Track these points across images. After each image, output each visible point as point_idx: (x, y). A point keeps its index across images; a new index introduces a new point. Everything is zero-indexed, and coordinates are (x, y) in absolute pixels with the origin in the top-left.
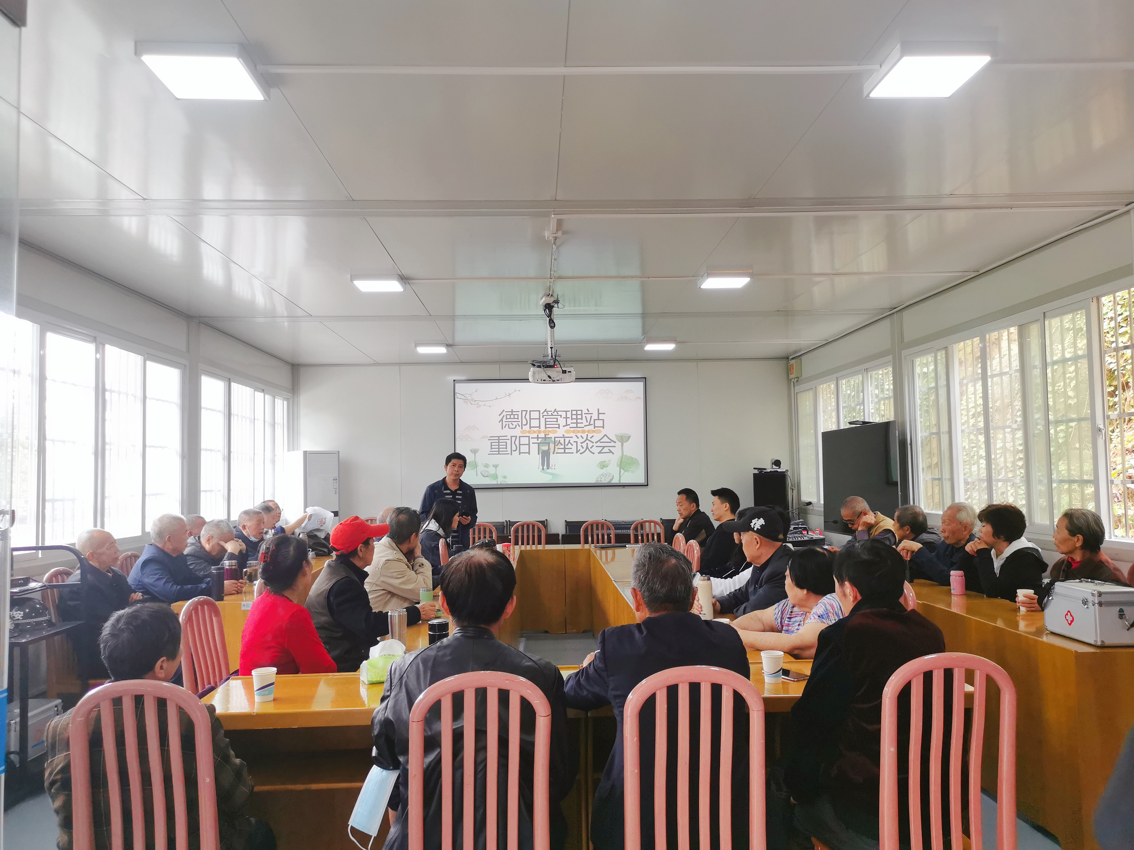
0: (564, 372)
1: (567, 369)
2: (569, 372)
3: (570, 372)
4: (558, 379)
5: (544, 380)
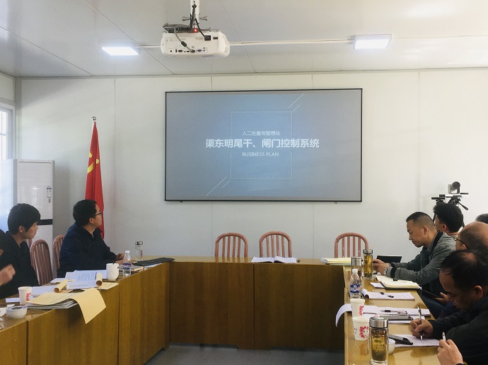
0: (208, 38)
1: (212, 34)
2: (214, 38)
3: (217, 38)
4: (200, 49)
5: (180, 51)
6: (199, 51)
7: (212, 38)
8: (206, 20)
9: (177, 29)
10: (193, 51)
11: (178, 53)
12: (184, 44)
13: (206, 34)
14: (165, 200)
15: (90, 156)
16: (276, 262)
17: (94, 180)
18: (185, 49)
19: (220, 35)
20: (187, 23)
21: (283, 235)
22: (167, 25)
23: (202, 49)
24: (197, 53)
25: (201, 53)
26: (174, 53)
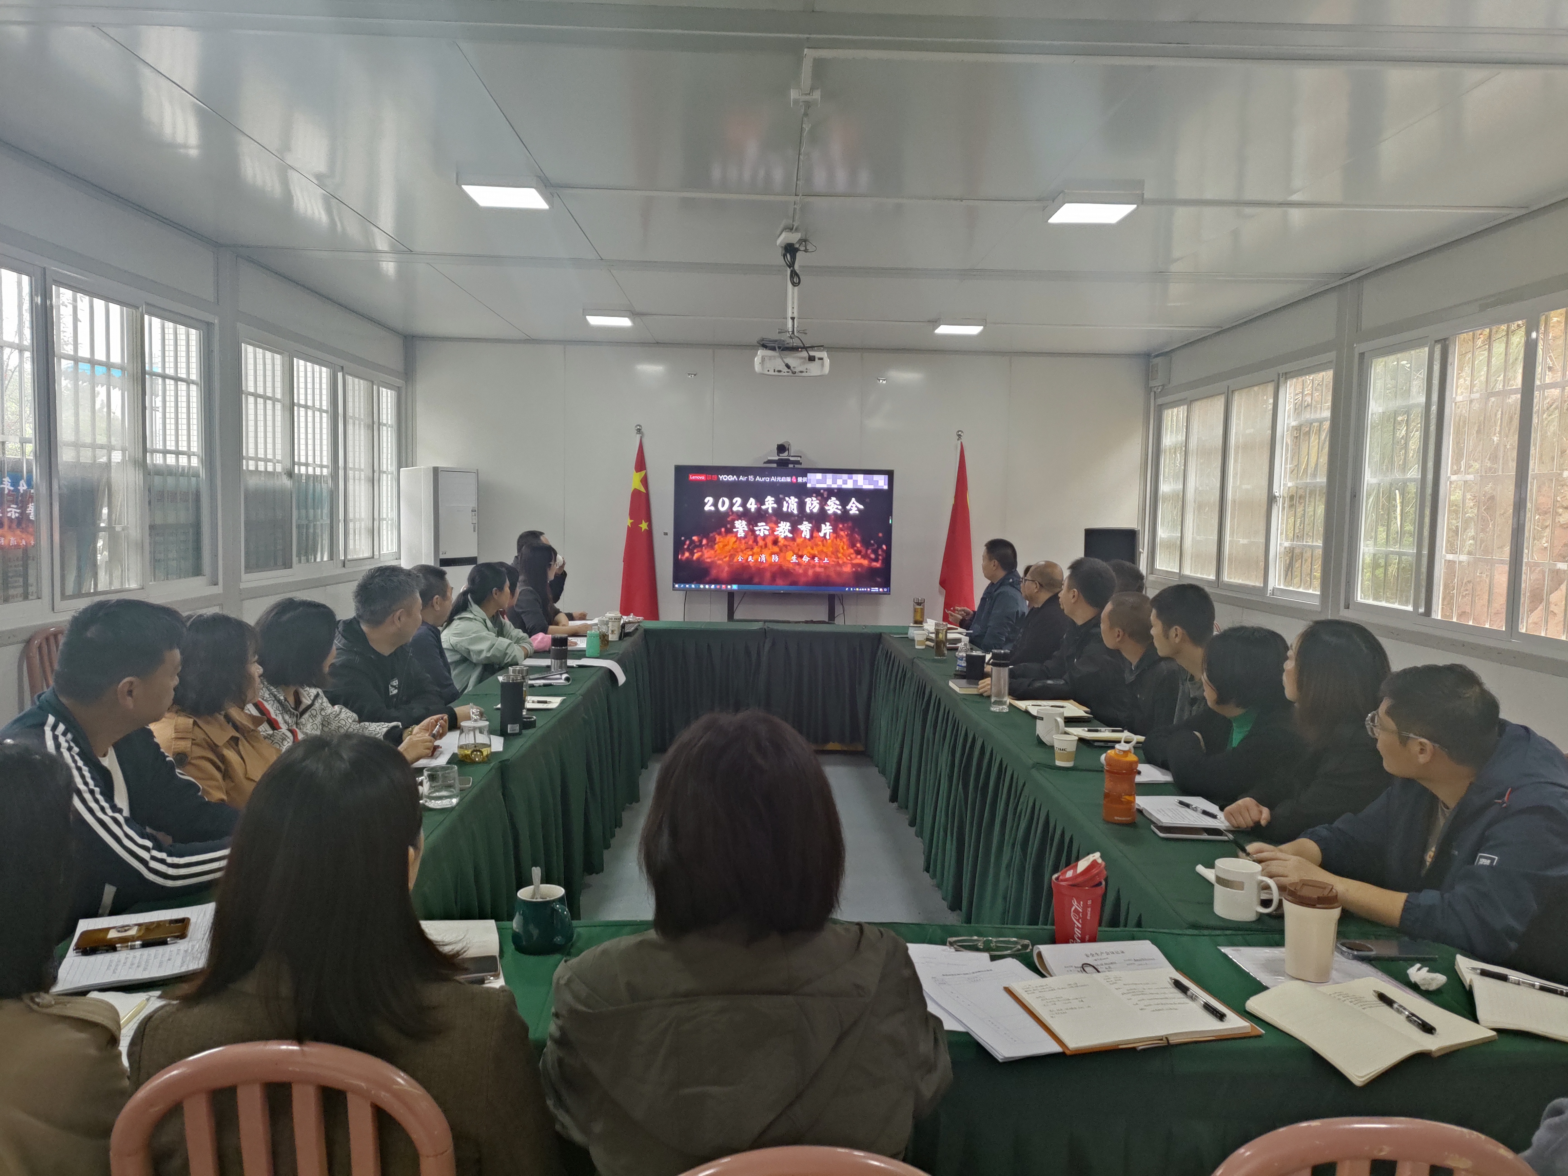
0: (812, 359)
1: (817, 354)
2: (819, 359)
3: (822, 359)
4: (802, 370)
5: (779, 371)
6: (801, 372)
7: (816, 359)
8: (806, 334)
9: (779, 348)
10: (794, 373)
11: (776, 373)
12: (788, 366)
13: (812, 353)
18: (786, 370)
19: (824, 354)
22: (763, 340)
23: (805, 371)
24: (796, 374)
25: (803, 374)
26: (772, 373)
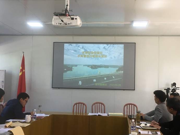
5: (61, 24)
8: (72, 11)
11: (60, 25)
12: (62, 21)
13: (72, 17)
14: (52, 88)
15: (21, 68)
16: (99, 115)
17: (22, 78)
18: (63, 23)
19: (78, 17)
20: (64, 12)
21: (102, 104)
22: (55, 13)
23: (70, 23)
24: (67, 25)
25: (70, 25)
26: (58, 24)
